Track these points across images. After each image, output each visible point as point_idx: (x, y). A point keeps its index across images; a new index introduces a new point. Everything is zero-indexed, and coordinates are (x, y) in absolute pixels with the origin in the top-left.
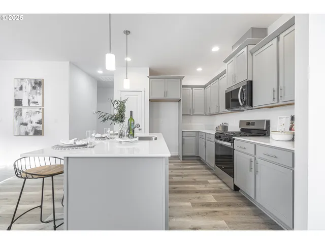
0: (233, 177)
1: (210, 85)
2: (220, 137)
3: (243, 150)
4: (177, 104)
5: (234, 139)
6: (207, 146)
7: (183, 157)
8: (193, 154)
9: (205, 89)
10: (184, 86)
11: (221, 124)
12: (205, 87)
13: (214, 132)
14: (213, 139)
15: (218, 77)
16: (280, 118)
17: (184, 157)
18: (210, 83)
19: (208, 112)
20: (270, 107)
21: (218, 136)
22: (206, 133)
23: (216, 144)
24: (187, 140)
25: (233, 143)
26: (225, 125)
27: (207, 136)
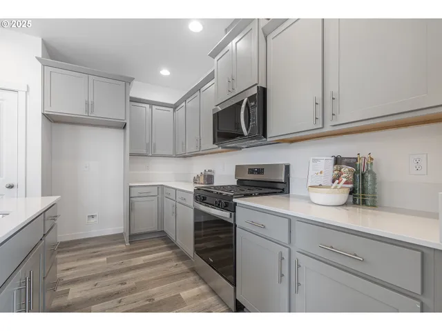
0: (234, 284)
1: (184, 104)
2: (204, 199)
3: (261, 231)
4: (120, 133)
5: (236, 204)
6: (178, 212)
7: (131, 236)
8: (154, 228)
9: (174, 111)
10: (133, 100)
11: (203, 172)
12: (175, 107)
13: (191, 188)
14: (190, 200)
15: (198, 89)
16: (314, 161)
17: (134, 238)
18: (184, 99)
19: (180, 152)
20: (292, 141)
21: (201, 197)
22: (176, 189)
23: (197, 212)
24: (140, 204)
25: (235, 212)
26: (209, 173)
27: (179, 195)
